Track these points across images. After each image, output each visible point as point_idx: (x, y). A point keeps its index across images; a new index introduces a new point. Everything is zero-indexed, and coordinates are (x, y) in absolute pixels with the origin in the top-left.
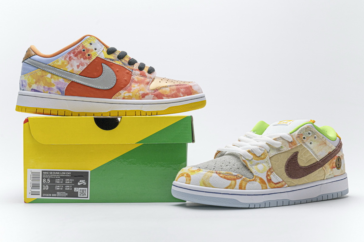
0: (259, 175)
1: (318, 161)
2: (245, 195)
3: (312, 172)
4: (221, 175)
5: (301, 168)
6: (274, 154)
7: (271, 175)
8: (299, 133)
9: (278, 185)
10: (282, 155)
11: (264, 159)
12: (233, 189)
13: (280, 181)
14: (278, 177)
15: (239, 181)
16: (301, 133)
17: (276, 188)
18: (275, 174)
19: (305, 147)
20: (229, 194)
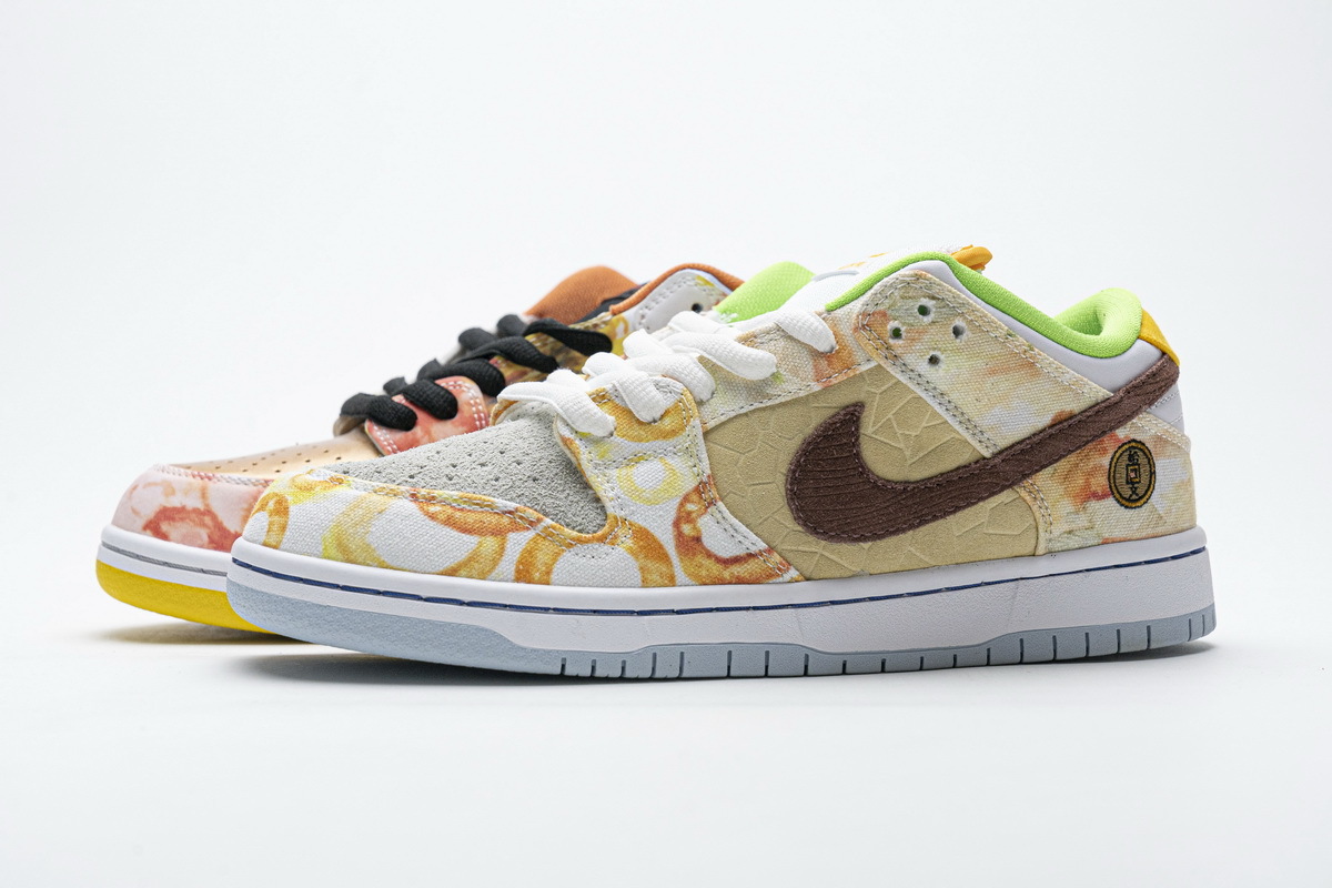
0: (633, 513)
1: (987, 454)
2: (546, 610)
3: (945, 514)
4: (432, 509)
5: (883, 487)
6: (733, 414)
7: (700, 516)
8: (871, 309)
9: (737, 570)
10: (773, 418)
11: (673, 433)
12: (484, 579)
13: (753, 549)
14: (743, 528)
15: (518, 542)
16: (881, 308)
17: (730, 583)
18: (727, 513)
19: (903, 379)
20: (461, 603)
